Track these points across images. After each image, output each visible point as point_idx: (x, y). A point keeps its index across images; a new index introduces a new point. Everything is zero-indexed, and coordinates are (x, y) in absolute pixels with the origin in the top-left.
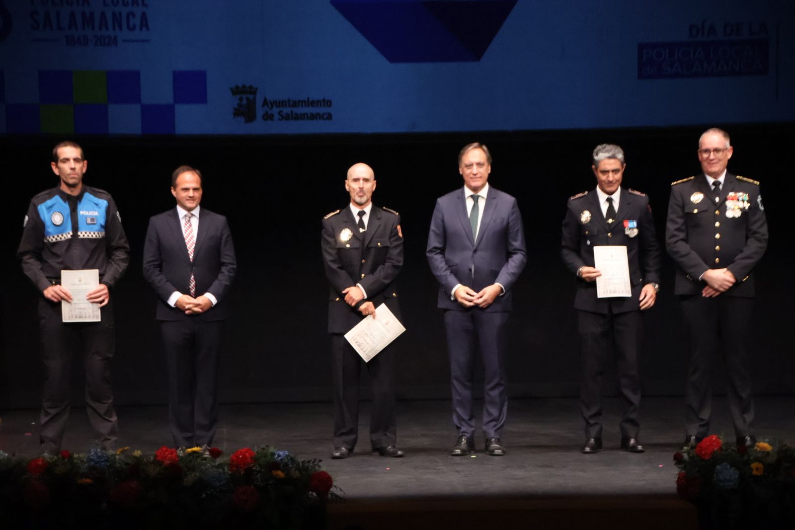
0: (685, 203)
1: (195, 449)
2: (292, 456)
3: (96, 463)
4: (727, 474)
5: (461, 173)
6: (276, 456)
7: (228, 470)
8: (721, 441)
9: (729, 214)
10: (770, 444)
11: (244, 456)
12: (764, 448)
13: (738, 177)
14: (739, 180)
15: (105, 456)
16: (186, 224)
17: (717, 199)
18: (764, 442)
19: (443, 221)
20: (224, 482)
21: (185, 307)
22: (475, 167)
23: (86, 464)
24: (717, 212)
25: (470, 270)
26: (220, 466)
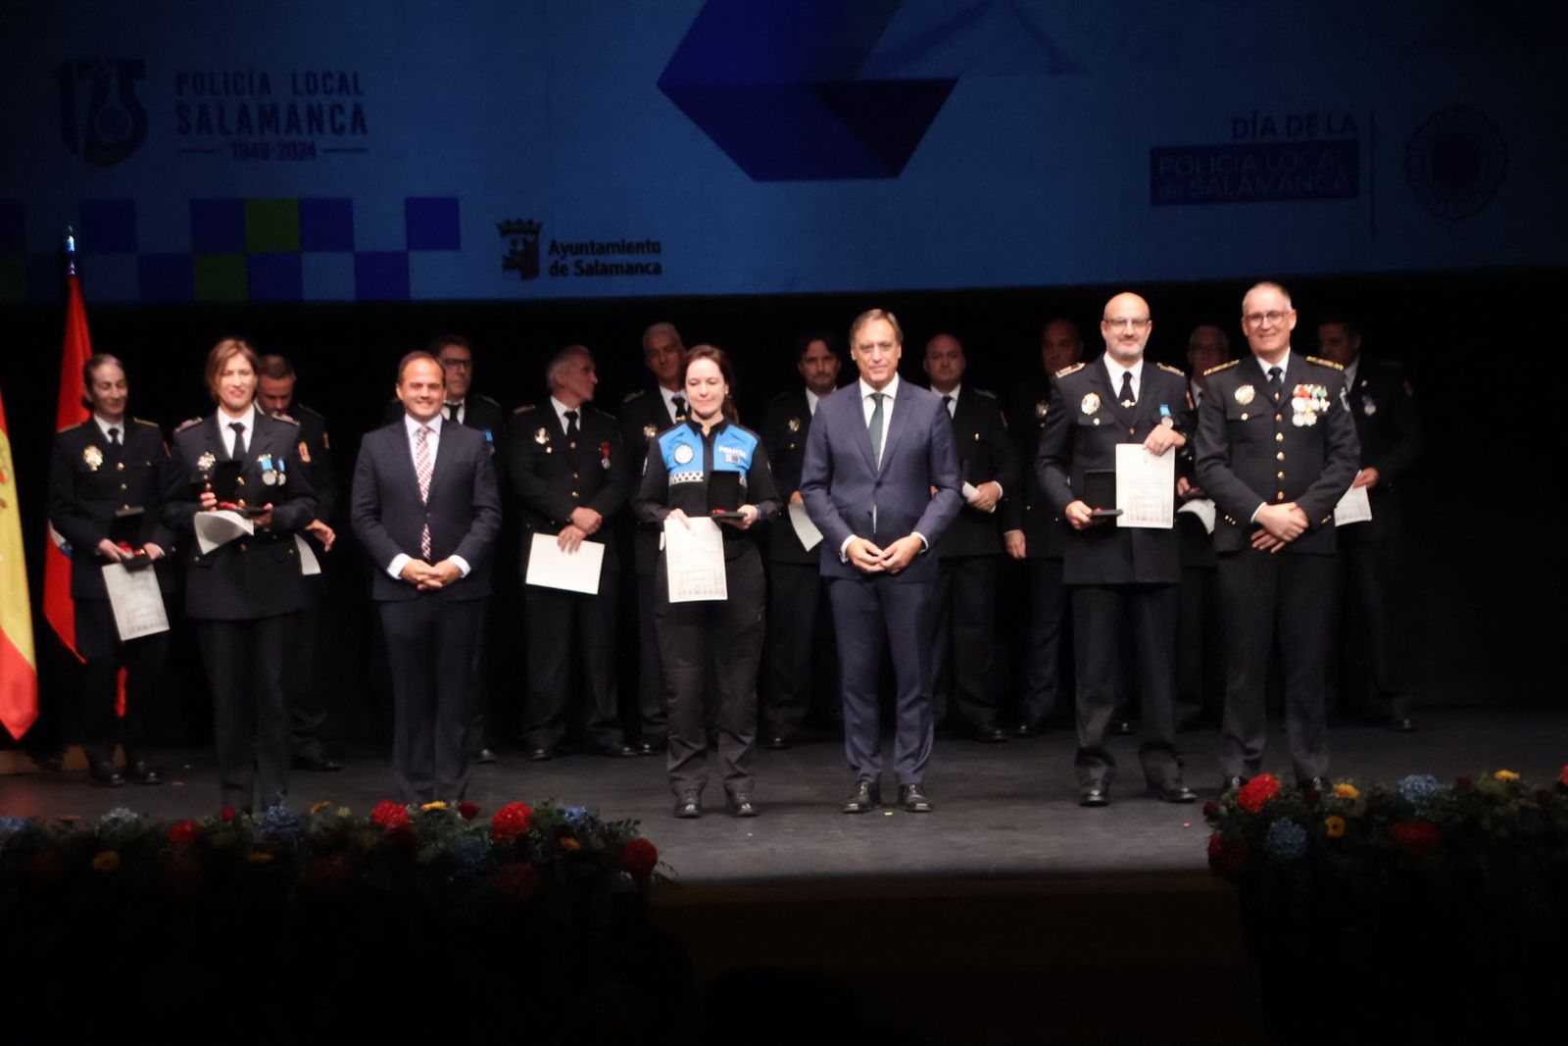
0: (1227, 405)
1: (437, 804)
2: (591, 815)
3: (278, 827)
4: (1288, 836)
5: (854, 358)
6: (567, 815)
7: (491, 838)
8: (1278, 782)
9: (1298, 421)
10: (1355, 785)
11: (515, 814)
12: (1346, 793)
13: (1309, 358)
14: (1311, 363)
15: (291, 816)
16: (418, 444)
17: (1277, 396)
18: (1346, 783)
19: (826, 437)
20: (483, 857)
21: (415, 579)
22: (877, 349)
23: (262, 831)
24: (1279, 417)
25: (871, 514)
26: (478, 831)
